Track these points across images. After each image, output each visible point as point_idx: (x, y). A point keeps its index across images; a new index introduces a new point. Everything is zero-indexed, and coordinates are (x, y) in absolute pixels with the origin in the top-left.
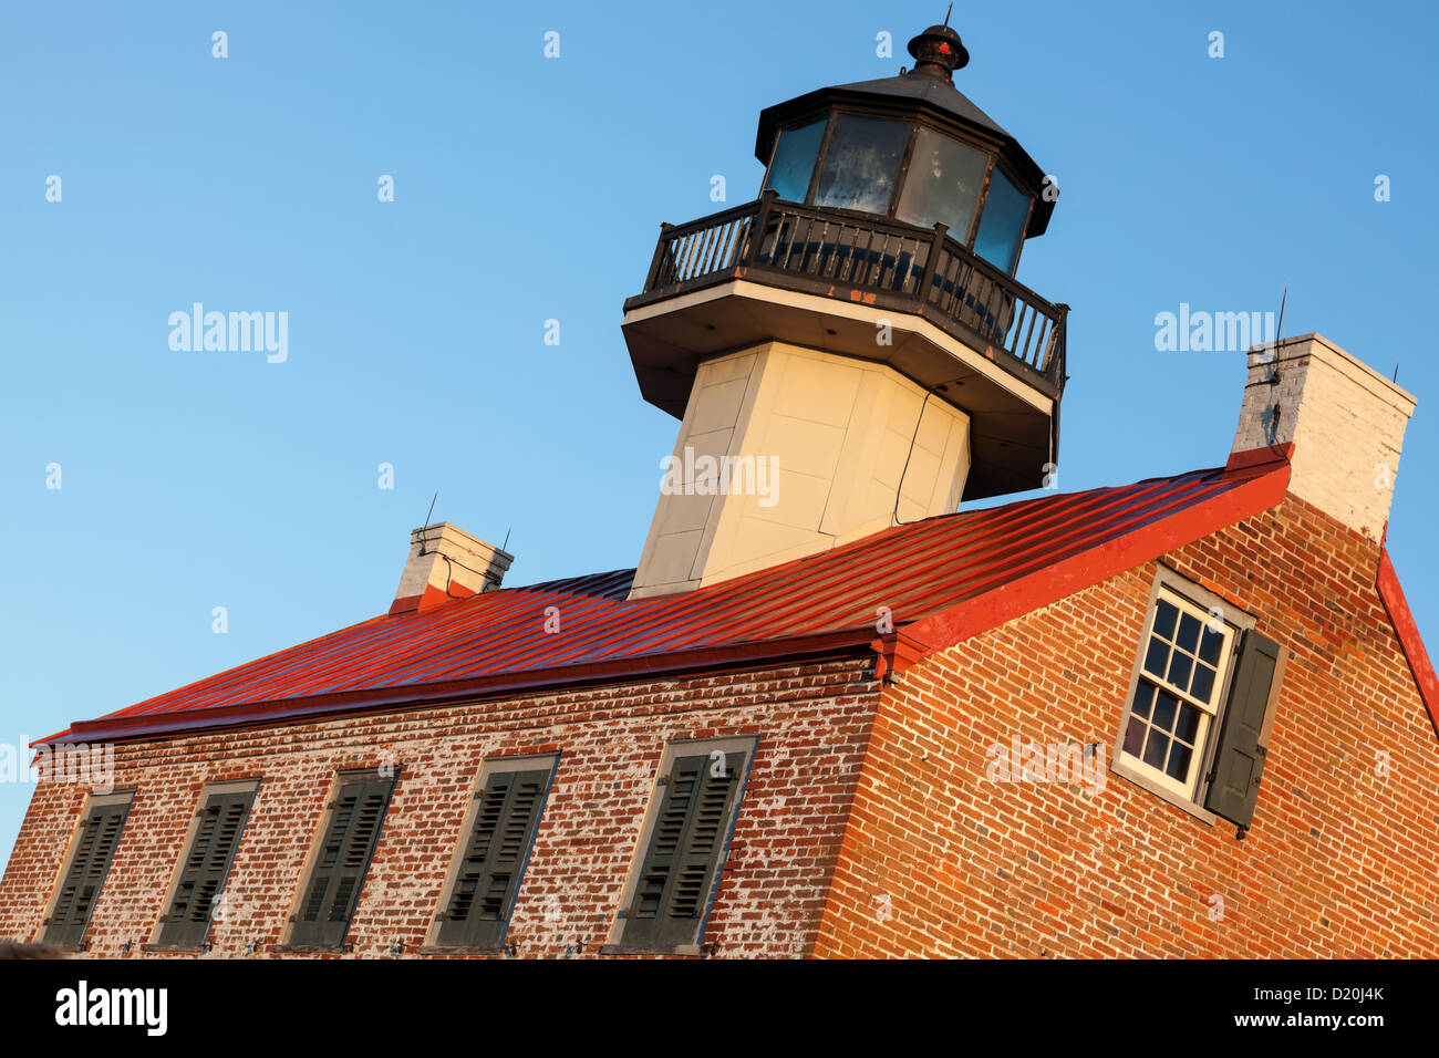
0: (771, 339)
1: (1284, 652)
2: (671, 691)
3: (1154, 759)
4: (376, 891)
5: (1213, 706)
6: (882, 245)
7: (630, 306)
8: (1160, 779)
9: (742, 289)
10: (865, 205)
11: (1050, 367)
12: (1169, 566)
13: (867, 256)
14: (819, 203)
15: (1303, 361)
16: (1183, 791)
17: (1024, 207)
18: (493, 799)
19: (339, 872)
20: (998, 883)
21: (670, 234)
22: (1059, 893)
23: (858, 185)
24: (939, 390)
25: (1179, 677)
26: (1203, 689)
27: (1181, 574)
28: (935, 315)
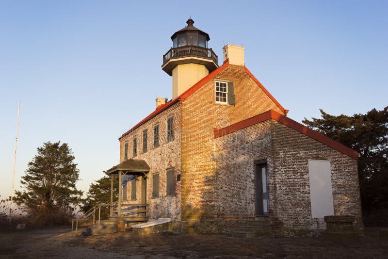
0: (177, 65)
1: (234, 83)
2: (165, 112)
3: (221, 101)
4: (148, 144)
5: (227, 92)
6: (186, 49)
7: (162, 66)
8: (223, 103)
9: (171, 60)
10: (184, 45)
11: (211, 56)
12: (216, 78)
13: (184, 51)
14: (179, 46)
15: (227, 48)
16: (226, 103)
17: (204, 37)
18: (155, 130)
19: (145, 143)
20: (204, 121)
21: (164, 56)
22: (212, 120)
23: (183, 42)
24: (199, 64)
25: (221, 90)
26: (225, 90)
27: (218, 78)
28: (194, 55)
